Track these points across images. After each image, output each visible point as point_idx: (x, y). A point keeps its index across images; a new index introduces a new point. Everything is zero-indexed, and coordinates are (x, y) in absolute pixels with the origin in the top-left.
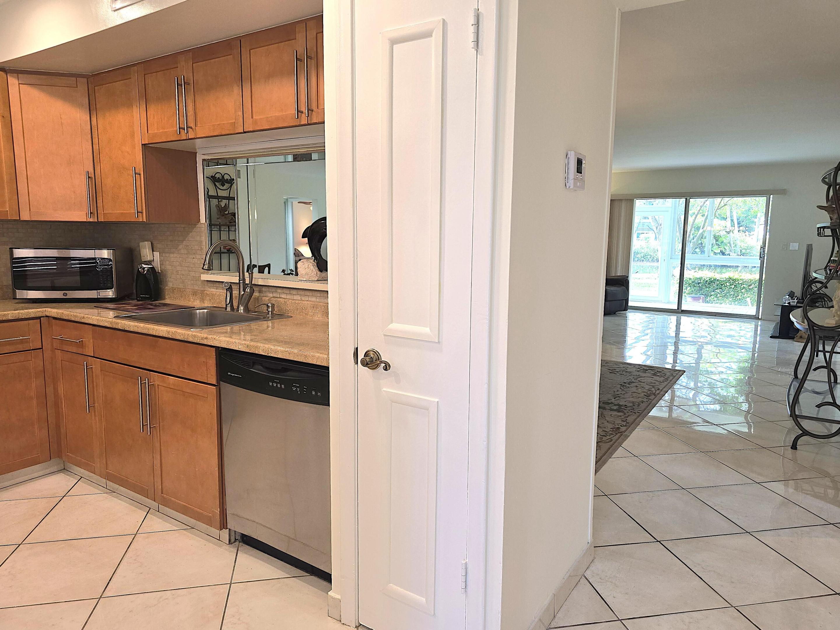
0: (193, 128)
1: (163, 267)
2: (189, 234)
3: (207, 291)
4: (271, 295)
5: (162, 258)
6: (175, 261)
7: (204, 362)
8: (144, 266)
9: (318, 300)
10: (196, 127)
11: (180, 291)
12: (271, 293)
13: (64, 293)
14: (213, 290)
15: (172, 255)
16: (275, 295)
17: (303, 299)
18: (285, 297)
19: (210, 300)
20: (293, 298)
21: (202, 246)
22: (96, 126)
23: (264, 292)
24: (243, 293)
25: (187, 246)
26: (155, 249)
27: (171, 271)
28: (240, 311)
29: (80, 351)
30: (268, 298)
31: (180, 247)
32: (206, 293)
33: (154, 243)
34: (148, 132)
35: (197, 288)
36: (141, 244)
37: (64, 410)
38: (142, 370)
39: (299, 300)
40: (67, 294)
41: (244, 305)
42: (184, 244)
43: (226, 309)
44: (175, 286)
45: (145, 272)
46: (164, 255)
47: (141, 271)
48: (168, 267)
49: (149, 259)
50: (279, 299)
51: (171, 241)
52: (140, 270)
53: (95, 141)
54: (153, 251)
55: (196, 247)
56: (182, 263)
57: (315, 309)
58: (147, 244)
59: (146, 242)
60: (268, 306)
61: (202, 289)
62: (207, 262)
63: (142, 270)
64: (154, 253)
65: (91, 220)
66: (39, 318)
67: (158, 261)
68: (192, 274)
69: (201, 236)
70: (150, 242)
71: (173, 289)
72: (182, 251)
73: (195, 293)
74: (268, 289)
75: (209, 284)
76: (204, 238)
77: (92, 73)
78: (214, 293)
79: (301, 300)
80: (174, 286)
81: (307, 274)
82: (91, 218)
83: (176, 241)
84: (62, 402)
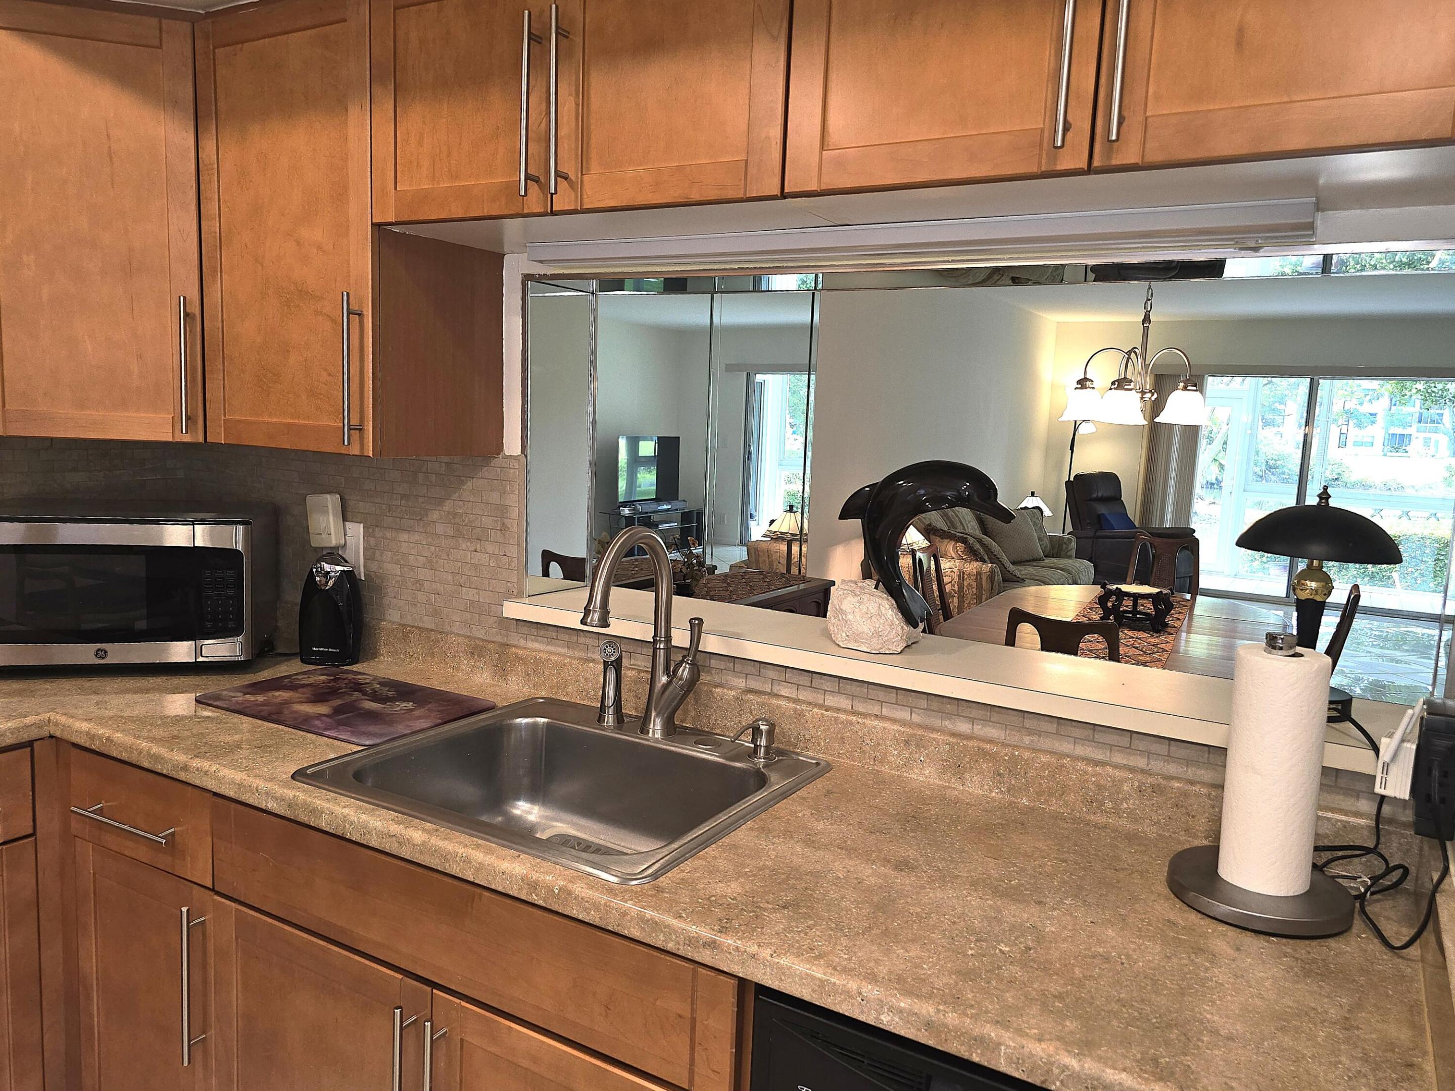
0: (572, 177)
1: (374, 567)
2: (463, 483)
3: (515, 646)
4: (741, 683)
5: (372, 541)
6: (413, 552)
7: (680, 1016)
8: (327, 567)
9: (916, 718)
10: (582, 175)
11: (428, 638)
12: (739, 678)
13: (99, 650)
14: (536, 645)
15: (404, 537)
16: (753, 684)
17: (861, 710)
18: (794, 696)
19: (528, 675)
20: (821, 702)
21: (506, 521)
22: (215, 166)
23: (713, 672)
24: (664, 679)
25: (455, 515)
26: (349, 515)
27: (399, 579)
28: (654, 733)
29: (163, 861)
30: (733, 693)
31: (435, 515)
32: (517, 655)
33: (347, 497)
34: (396, 188)
35: (480, 634)
36: (311, 500)
37: (96, 1019)
38: (400, 976)
39: (845, 711)
40: (106, 652)
41: (665, 715)
42: (446, 508)
43: (601, 719)
44: (408, 621)
45: (331, 583)
46: (378, 533)
47: (320, 580)
48: (390, 568)
49: (334, 543)
50: (774, 701)
51: (404, 497)
52: (318, 579)
53: (211, 207)
54: (345, 519)
55: (487, 521)
56: (434, 560)
57: (913, 748)
58: (332, 501)
59: (328, 496)
60: (756, 731)
61: (499, 639)
62: (598, 605)
63: (324, 580)
64: (347, 523)
65: (187, 438)
66: (30, 744)
67: (358, 548)
68: (469, 594)
69: (504, 493)
70: (338, 496)
71: (406, 631)
72: (440, 529)
73: (477, 650)
74: (732, 664)
75: (525, 630)
76: (514, 497)
77: (210, 6)
78: (544, 656)
79: (854, 713)
80: (404, 622)
81: (877, 634)
82: (187, 432)
83: (421, 500)
84: (89, 998)
